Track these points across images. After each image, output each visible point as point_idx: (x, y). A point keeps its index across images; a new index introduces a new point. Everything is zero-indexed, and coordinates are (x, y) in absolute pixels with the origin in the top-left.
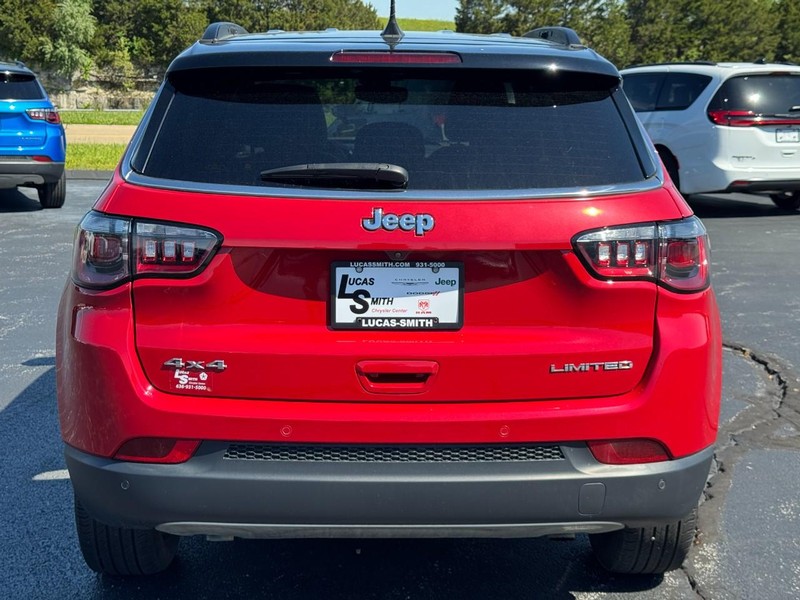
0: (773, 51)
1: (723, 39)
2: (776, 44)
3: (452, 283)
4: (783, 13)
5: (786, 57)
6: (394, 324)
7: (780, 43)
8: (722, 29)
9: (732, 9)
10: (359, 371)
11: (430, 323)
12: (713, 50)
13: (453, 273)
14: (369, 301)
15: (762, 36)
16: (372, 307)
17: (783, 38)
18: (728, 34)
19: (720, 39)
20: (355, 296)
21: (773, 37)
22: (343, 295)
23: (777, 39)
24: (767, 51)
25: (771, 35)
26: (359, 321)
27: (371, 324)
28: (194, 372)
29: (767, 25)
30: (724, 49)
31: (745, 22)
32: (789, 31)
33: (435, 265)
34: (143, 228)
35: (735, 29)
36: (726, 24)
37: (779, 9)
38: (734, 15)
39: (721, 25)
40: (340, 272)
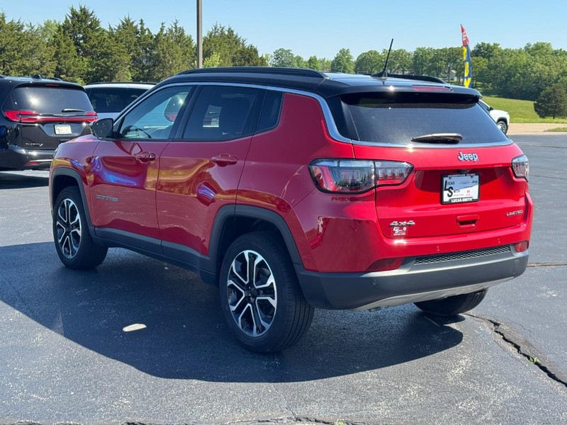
0: (53, 72)
1: (19, 63)
2: (55, 68)
3: (476, 182)
4: (57, 46)
5: (62, 76)
6: (461, 201)
7: (57, 67)
8: (16, 55)
9: (22, 42)
10: (457, 221)
11: (471, 199)
12: (12, 69)
13: (476, 178)
14: (453, 191)
15: (44, 61)
16: (454, 194)
17: (59, 64)
18: (21, 58)
19: (15, 62)
20: (448, 190)
21: (52, 62)
22: (446, 190)
23: (55, 64)
24: (48, 72)
25: (50, 61)
26: (450, 200)
27: (455, 201)
28: (401, 227)
29: (47, 54)
30: (19, 69)
31: (32, 51)
32: (62, 59)
33: (472, 175)
34: (378, 164)
35: (24, 56)
36: (18, 52)
37: (53, 44)
38: (23, 45)
39: (16, 52)
40: (445, 179)
